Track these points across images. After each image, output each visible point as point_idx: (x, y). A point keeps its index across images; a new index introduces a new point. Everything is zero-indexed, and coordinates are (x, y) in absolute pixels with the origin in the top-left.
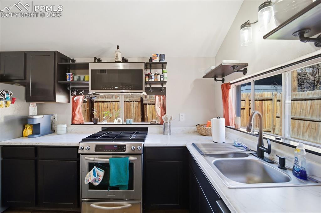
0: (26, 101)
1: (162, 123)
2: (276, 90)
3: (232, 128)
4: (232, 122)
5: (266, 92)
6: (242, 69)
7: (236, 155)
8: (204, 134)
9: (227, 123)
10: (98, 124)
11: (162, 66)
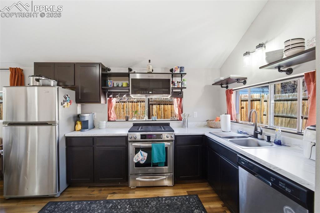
0: (75, 102)
1: (180, 119)
2: (263, 92)
3: (235, 122)
4: (234, 118)
5: (255, 94)
6: (243, 81)
7: (238, 137)
8: (214, 127)
9: (232, 119)
10: (129, 120)
11: (182, 76)
